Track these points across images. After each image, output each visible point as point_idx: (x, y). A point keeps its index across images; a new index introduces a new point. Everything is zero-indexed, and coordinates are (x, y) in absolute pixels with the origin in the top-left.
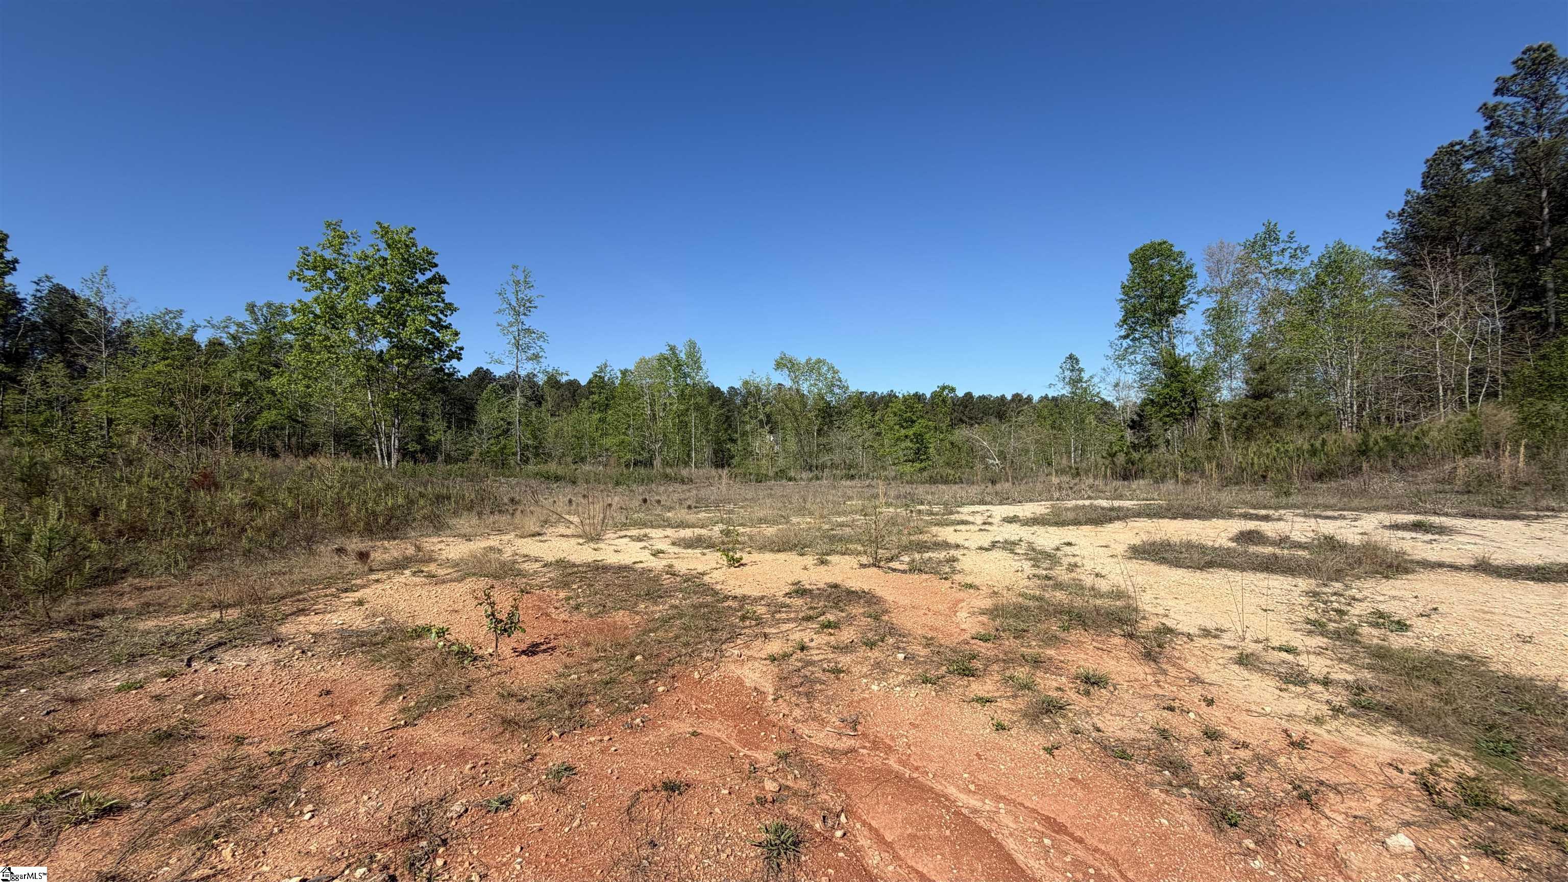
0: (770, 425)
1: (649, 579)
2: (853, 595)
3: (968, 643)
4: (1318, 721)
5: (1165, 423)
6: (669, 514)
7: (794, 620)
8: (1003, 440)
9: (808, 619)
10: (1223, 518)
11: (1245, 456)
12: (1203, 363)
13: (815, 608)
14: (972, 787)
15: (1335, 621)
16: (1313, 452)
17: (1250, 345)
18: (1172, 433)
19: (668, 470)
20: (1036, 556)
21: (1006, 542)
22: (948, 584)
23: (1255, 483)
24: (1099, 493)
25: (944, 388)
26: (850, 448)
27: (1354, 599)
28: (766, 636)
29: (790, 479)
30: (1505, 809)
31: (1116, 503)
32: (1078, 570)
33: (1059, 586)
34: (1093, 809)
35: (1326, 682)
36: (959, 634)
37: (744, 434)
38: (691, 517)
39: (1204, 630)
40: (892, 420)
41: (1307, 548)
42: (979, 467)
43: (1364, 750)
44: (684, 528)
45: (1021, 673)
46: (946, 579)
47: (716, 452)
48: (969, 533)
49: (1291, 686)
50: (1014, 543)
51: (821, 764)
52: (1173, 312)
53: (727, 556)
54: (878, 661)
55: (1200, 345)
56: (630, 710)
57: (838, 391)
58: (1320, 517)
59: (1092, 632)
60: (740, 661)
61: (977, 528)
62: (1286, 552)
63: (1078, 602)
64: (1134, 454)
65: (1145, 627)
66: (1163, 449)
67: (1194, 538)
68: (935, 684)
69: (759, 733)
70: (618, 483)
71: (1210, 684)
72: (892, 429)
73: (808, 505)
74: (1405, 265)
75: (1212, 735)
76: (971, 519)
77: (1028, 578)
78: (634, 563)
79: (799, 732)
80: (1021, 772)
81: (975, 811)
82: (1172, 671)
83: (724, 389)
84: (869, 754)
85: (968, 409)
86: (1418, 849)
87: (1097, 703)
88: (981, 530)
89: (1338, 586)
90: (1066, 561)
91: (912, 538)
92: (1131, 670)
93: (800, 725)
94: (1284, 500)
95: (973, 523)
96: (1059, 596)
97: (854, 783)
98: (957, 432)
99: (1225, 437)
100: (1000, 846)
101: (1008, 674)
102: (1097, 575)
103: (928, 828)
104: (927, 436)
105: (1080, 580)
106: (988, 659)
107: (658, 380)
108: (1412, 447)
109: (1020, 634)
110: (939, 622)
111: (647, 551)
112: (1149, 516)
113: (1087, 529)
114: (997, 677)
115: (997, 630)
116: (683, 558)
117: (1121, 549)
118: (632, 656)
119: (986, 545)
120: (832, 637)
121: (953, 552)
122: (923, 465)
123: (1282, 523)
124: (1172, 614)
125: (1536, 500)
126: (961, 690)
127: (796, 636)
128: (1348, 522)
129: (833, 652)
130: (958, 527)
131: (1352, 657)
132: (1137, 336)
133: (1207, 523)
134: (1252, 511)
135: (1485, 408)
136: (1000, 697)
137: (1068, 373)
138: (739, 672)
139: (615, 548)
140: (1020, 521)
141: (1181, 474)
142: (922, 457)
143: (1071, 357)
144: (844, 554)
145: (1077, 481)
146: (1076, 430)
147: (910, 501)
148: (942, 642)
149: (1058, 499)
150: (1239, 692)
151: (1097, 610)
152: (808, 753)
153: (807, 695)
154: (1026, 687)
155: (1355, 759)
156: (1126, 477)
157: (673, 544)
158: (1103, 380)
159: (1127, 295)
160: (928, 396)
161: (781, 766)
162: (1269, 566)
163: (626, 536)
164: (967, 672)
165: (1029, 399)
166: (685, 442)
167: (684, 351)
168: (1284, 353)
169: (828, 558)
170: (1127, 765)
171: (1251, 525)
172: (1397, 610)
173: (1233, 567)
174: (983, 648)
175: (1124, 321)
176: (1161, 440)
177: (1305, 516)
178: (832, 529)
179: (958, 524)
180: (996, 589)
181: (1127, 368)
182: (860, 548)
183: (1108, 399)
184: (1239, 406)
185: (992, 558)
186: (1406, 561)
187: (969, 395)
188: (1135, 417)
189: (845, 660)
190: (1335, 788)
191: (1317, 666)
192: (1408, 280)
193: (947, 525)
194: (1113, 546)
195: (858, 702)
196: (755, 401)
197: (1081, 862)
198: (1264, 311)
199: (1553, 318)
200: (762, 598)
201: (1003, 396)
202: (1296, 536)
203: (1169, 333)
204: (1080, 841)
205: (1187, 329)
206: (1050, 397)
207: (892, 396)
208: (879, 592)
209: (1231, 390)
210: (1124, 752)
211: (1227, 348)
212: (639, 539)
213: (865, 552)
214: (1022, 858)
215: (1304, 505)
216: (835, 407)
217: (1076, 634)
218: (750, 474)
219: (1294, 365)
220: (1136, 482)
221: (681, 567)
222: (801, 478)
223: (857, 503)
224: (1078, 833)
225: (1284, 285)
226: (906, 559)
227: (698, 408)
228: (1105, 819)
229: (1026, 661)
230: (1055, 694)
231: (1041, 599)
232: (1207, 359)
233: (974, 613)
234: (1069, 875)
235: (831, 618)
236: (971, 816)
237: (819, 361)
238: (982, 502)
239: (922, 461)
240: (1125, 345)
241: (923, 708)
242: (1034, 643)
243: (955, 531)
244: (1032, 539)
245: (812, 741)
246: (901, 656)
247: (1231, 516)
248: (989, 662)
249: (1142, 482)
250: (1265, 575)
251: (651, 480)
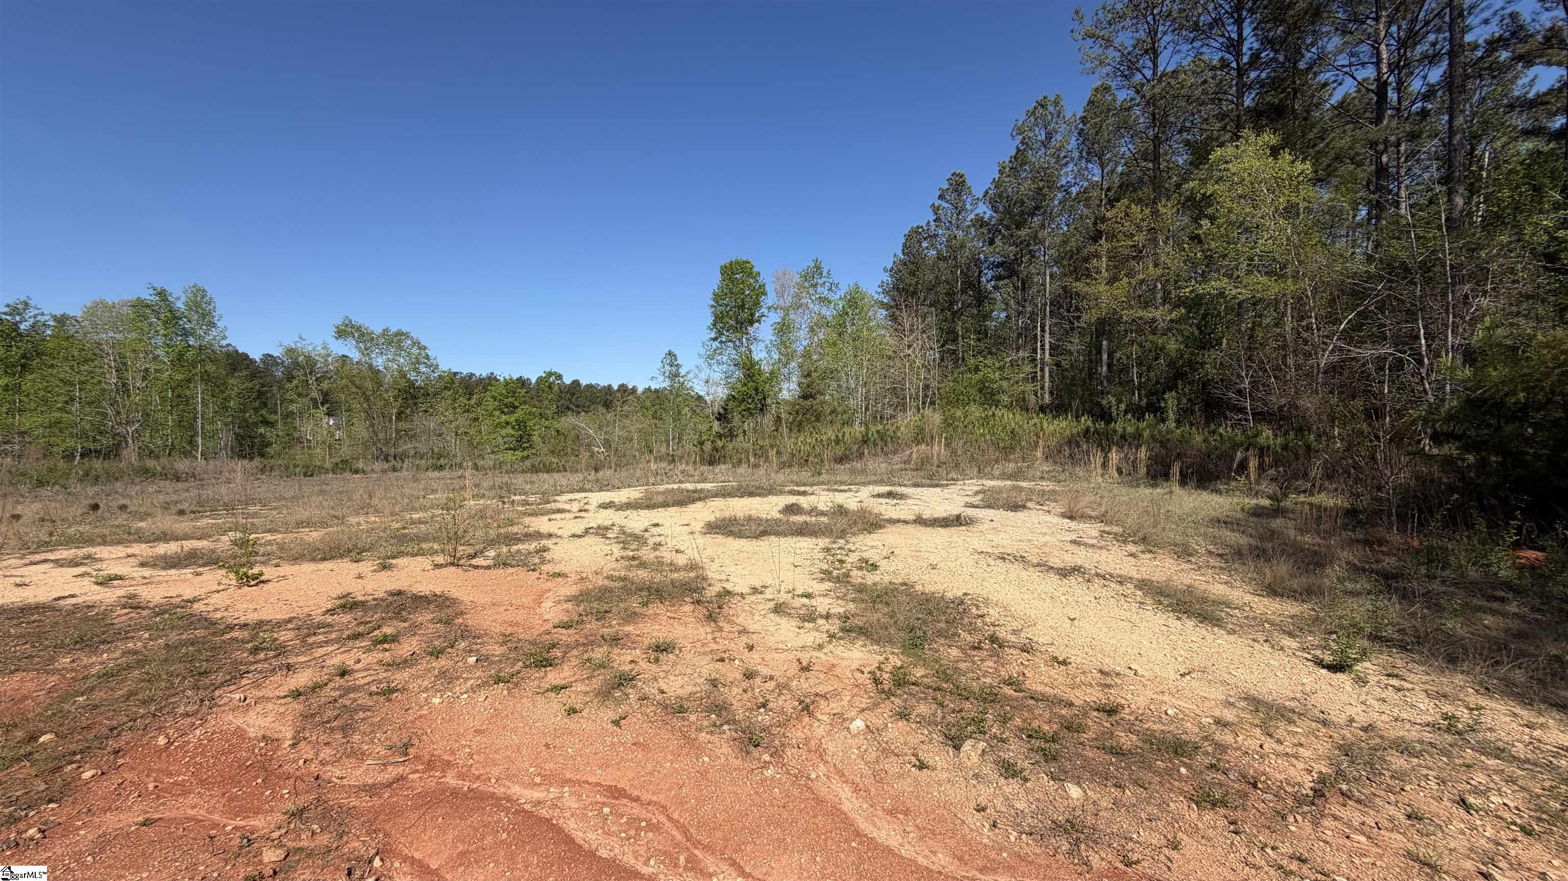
0: (327, 406)
1: (86, 619)
2: (420, 601)
3: (549, 633)
4: (820, 647)
5: (743, 416)
6: (142, 524)
7: (337, 641)
8: (608, 429)
9: (357, 636)
10: (776, 495)
11: (796, 444)
12: (771, 367)
13: (370, 622)
14: (538, 780)
15: (837, 569)
16: (837, 442)
17: (803, 356)
18: (749, 425)
19: (150, 463)
20: (628, 538)
21: (599, 527)
22: (536, 574)
23: (801, 466)
24: (687, 476)
25: (550, 374)
26: (440, 435)
27: (850, 551)
28: (289, 667)
29: (356, 472)
30: (913, 684)
31: (700, 486)
32: (661, 548)
33: (643, 565)
34: (649, 767)
35: (827, 617)
36: (541, 625)
37: (288, 415)
38: (183, 525)
39: (754, 588)
40: (491, 404)
41: (826, 515)
42: (584, 455)
43: (844, 663)
44: (167, 541)
45: (598, 654)
46: (533, 570)
47: (239, 438)
48: (564, 521)
49: (806, 624)
50: (607, 528)
51: (354, 807)
52: (751, 323)
53: (237, 573)
54: (443, 670)
55: (769, 352)
56: (17, 820)
57: (424, 369)
58: (837, 490)
59: (667, 603)
60: (245, 706)
61: (572, 515)
62: (814, 519)
63: (658, 578)
64: (719, 442)
65: (711, 592)
66: (741, 438)
67: (754, 513)
68: (508, 682)
69: (263, 793)
70: (41, 483)
71: (753, 633)
72: (491, 415)
73: (375, 501)
74: (892, 307)
75: (749, 675)
76: (567, 507)
77: (617, 560)
78: (56, 599)
79: (326, 776)
80: (588, 751)
81: (539, 803)
82: (727, 627)
83: (256, 355)
84: (421, 778)
85: (575, 397)
86: (867, 727)
87: (665, 667)
88: (576, 517)
89: (842, 542)
90: (651, 542)
91: (502, 531)
92: (696, 632)
93: (329, 767)
94: (816, 479)
95: (569, 511)
96: (643, 574)
97: (396, 817)
98: (563, 419)
99: (785, 431)
100: (558, 830)
101: (586, 656)
102: (677, 551)
103: (483, 838)
104: (530, 423)
105: (662, 557)
106: (568, 646)
107: (134, 335)
108: (892, 438)
109: (601, 616)
110: (520, 616)
111: (87, 579)
112: (724, 496)
113: (673, 510)
114: (574, 662)
115: (581, 615)
116: (160, 583)
117: (698, 526)
118: (33, 738)
119: (579, 532)
120: (387, 654)
121: (544, 542)
122: (525, 453)
123: (813, 497)
124: (732, 579)
125: (947, 474)
126: (536, 682)
127: (336, 660)
128: (852, 493)
129: (386, 671)
130: (553, 516)
131: (845, 595)
132: (724, 340)
133: (765, 499)
134: (796, 488)
135: (928, 412)
136: (576, 681)
137: (667, 368)
138: (239, 722)
139: (18, 580)
140: (615, 506)
141: (752, 459)
142: (525, 445)
143: (670, 353)
144: (416, 555)
145: (672, 466)
146: (674, 420)
147: (504, 492)
148: (521, 637)
149: (653, 484)
150: (772, 635)
151: (673, 582)
152: (336, 800)
153: (343, 729)
154: (602, 666)
155: (838, 671)
156: (712, 462)
157: (143, 565)
158: (696, 376)
159: (717, 302)
160: (534, 381)
161: (292, 826)
162: (802, 531)
163: (45, 561)
164: (545, 663)
165: (634, 390)
166: (186, 425)
167: (183, 299)
168: (822, 364)
169: (393, 562)
170: (682, 718)
171: (792, 499)
172: (873, 556)
173: (778, 534)
174: (564, 635)
175: (714, 325)
176: (741, 430)
177: (829, 490)
178: (404, 528)
179: (554, 513)
180: (584, 575)
181: (715, 367)
182: (436, 546)
183: (702, 393)
184: (793, 404)
185: (584, 544)
186: (881, 520)
187: (576, 383)
188: (722, 411)
189: (400, 677)
190: (824, 697)
191: (822, 605)
192: (893, 318)
193: (542, 515)
194: (693, 524)
195: (413, 722)
196: (305, 375)
197: (635, 819)
198: (812, 330)
199: (960, 356)
200: (290, 620)
201: (610, 386)
202: (822, 507)
203: (747, 339)
204: (637, 799)
205: (760, 338)
206: (653, 388)
207: (491, 380)
208: (455, 593)
209: (789, 391)
210: (681, 707)
211: (788, 357)
212: (74, 563)
213: (443, 551)
214: (580, 834)
215: (828, 482)
216: (420, 388)
217: (656, 608)
218: (296, 466)
219: (831, 374)
220: (719, 467)
221: (153, 595)
222: (373, 470)
223: (441, 497)
224: (635, 793)
225: (824, 311)
226: (492, 553)
227: (206, 378)
228: (659, 772)
229: (605, 640)
230: (627, 668)
231: (626, 579)
232: (773, 364)
233: (559, 602)
234: (623, 835)
235: (388, 630)
236: (534, 809)
237: (399, 334)
238: (582, 490)
239: (524, 450)
240: (714, 346)
241: (492, 711)
242: (615, 622)
243: (550, 520)
244: (623, 522)
245: (345, 782)
246: (472, 660)
247: (782, 493)
248: (569, 647)
249: (723, 467)
250: (799, 538)
251: (113, 477)
